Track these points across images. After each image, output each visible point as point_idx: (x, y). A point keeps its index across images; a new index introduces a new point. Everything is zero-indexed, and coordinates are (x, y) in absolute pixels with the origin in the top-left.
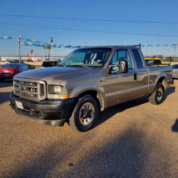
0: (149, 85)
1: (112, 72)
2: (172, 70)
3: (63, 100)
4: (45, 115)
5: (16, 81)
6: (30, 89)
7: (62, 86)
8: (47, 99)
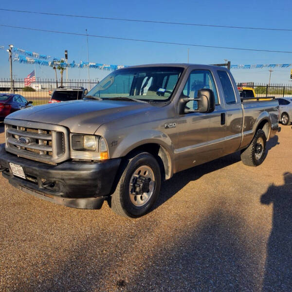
0: (243, 134)
1: (186, 110)
2: (278, 107)
3: (100, 161)
4: (67, 190)
5: (9, 125)
6: (37, 141)
7: (99, 137)
8: (70, 160)
